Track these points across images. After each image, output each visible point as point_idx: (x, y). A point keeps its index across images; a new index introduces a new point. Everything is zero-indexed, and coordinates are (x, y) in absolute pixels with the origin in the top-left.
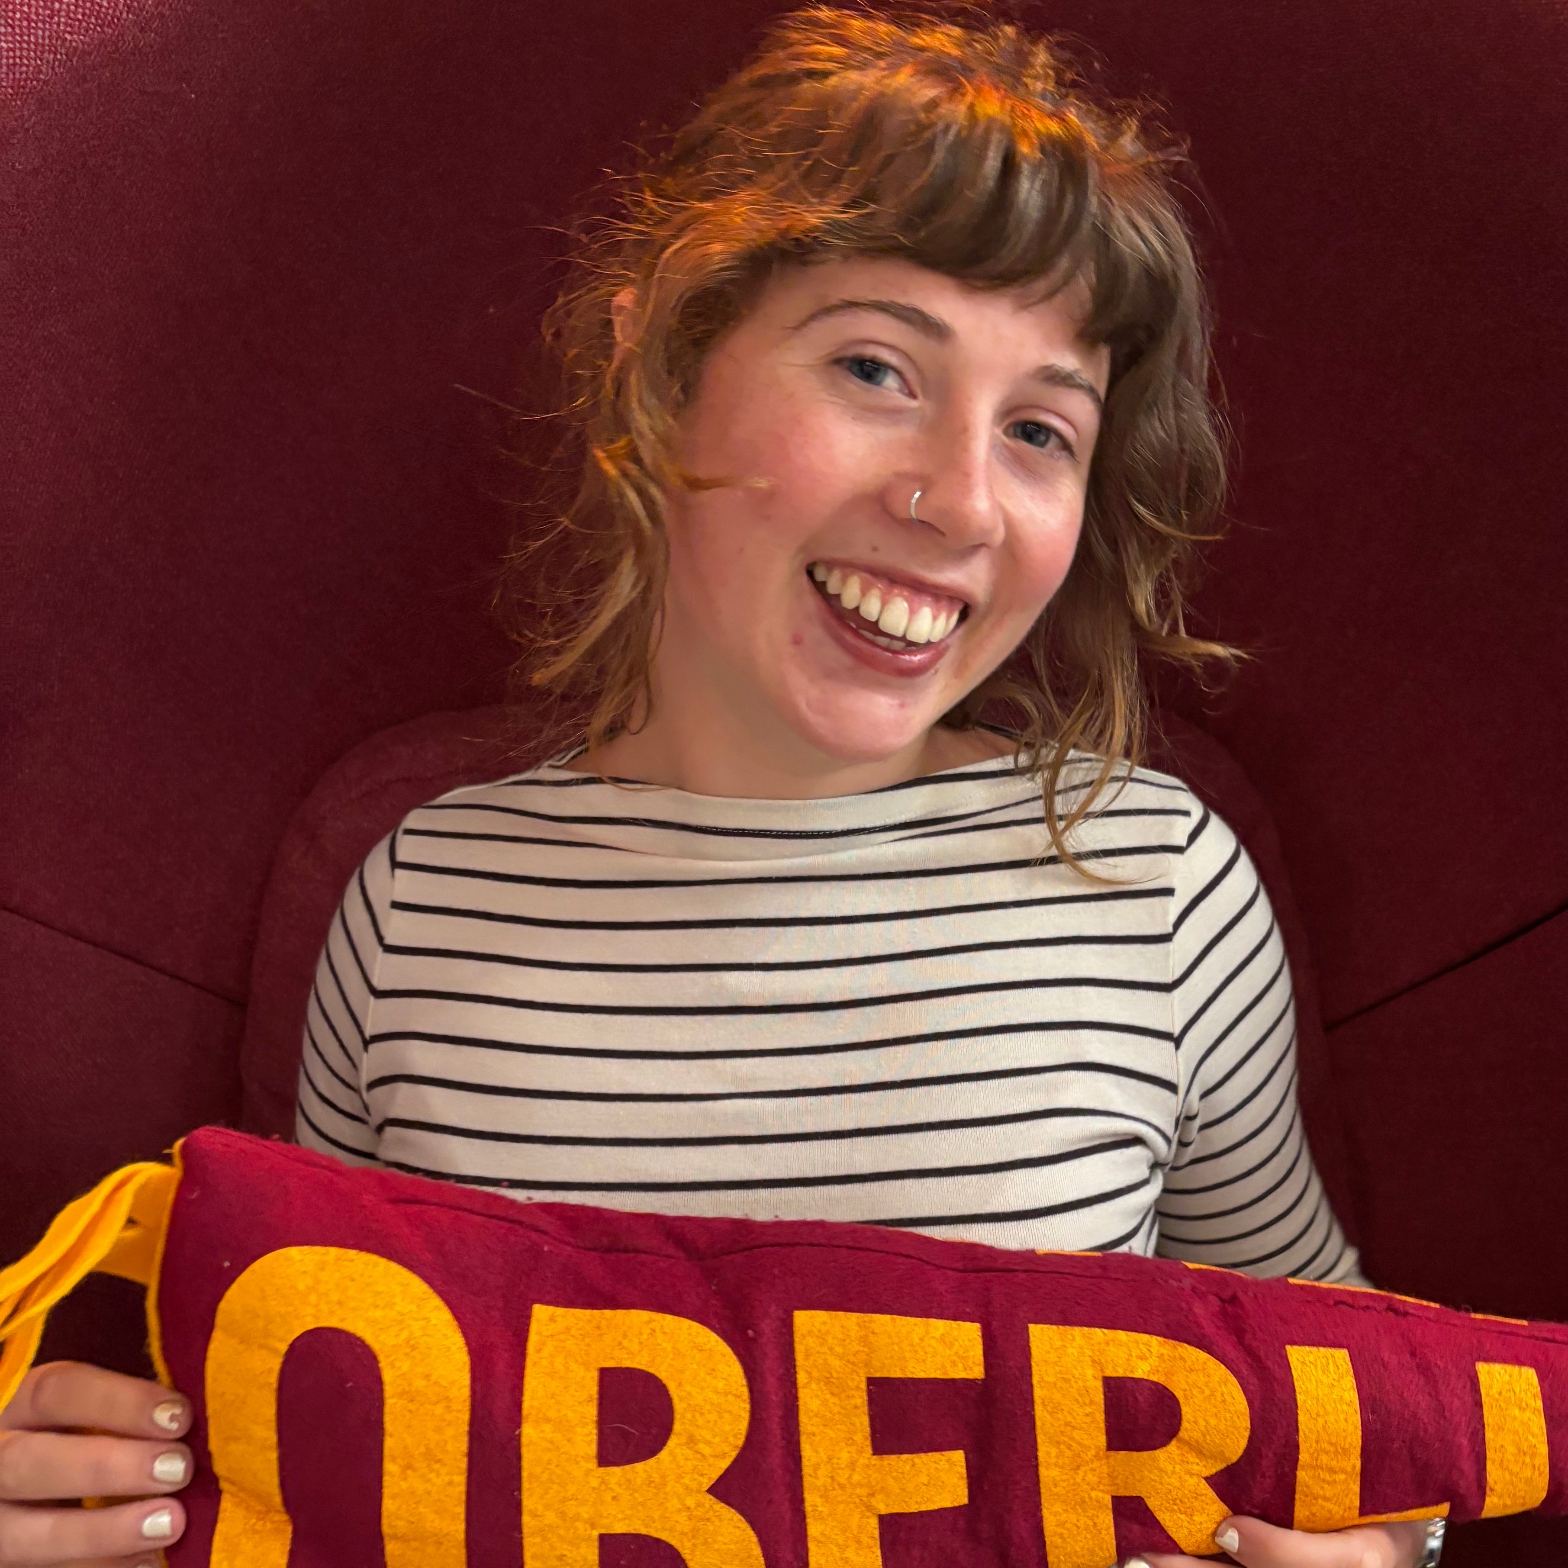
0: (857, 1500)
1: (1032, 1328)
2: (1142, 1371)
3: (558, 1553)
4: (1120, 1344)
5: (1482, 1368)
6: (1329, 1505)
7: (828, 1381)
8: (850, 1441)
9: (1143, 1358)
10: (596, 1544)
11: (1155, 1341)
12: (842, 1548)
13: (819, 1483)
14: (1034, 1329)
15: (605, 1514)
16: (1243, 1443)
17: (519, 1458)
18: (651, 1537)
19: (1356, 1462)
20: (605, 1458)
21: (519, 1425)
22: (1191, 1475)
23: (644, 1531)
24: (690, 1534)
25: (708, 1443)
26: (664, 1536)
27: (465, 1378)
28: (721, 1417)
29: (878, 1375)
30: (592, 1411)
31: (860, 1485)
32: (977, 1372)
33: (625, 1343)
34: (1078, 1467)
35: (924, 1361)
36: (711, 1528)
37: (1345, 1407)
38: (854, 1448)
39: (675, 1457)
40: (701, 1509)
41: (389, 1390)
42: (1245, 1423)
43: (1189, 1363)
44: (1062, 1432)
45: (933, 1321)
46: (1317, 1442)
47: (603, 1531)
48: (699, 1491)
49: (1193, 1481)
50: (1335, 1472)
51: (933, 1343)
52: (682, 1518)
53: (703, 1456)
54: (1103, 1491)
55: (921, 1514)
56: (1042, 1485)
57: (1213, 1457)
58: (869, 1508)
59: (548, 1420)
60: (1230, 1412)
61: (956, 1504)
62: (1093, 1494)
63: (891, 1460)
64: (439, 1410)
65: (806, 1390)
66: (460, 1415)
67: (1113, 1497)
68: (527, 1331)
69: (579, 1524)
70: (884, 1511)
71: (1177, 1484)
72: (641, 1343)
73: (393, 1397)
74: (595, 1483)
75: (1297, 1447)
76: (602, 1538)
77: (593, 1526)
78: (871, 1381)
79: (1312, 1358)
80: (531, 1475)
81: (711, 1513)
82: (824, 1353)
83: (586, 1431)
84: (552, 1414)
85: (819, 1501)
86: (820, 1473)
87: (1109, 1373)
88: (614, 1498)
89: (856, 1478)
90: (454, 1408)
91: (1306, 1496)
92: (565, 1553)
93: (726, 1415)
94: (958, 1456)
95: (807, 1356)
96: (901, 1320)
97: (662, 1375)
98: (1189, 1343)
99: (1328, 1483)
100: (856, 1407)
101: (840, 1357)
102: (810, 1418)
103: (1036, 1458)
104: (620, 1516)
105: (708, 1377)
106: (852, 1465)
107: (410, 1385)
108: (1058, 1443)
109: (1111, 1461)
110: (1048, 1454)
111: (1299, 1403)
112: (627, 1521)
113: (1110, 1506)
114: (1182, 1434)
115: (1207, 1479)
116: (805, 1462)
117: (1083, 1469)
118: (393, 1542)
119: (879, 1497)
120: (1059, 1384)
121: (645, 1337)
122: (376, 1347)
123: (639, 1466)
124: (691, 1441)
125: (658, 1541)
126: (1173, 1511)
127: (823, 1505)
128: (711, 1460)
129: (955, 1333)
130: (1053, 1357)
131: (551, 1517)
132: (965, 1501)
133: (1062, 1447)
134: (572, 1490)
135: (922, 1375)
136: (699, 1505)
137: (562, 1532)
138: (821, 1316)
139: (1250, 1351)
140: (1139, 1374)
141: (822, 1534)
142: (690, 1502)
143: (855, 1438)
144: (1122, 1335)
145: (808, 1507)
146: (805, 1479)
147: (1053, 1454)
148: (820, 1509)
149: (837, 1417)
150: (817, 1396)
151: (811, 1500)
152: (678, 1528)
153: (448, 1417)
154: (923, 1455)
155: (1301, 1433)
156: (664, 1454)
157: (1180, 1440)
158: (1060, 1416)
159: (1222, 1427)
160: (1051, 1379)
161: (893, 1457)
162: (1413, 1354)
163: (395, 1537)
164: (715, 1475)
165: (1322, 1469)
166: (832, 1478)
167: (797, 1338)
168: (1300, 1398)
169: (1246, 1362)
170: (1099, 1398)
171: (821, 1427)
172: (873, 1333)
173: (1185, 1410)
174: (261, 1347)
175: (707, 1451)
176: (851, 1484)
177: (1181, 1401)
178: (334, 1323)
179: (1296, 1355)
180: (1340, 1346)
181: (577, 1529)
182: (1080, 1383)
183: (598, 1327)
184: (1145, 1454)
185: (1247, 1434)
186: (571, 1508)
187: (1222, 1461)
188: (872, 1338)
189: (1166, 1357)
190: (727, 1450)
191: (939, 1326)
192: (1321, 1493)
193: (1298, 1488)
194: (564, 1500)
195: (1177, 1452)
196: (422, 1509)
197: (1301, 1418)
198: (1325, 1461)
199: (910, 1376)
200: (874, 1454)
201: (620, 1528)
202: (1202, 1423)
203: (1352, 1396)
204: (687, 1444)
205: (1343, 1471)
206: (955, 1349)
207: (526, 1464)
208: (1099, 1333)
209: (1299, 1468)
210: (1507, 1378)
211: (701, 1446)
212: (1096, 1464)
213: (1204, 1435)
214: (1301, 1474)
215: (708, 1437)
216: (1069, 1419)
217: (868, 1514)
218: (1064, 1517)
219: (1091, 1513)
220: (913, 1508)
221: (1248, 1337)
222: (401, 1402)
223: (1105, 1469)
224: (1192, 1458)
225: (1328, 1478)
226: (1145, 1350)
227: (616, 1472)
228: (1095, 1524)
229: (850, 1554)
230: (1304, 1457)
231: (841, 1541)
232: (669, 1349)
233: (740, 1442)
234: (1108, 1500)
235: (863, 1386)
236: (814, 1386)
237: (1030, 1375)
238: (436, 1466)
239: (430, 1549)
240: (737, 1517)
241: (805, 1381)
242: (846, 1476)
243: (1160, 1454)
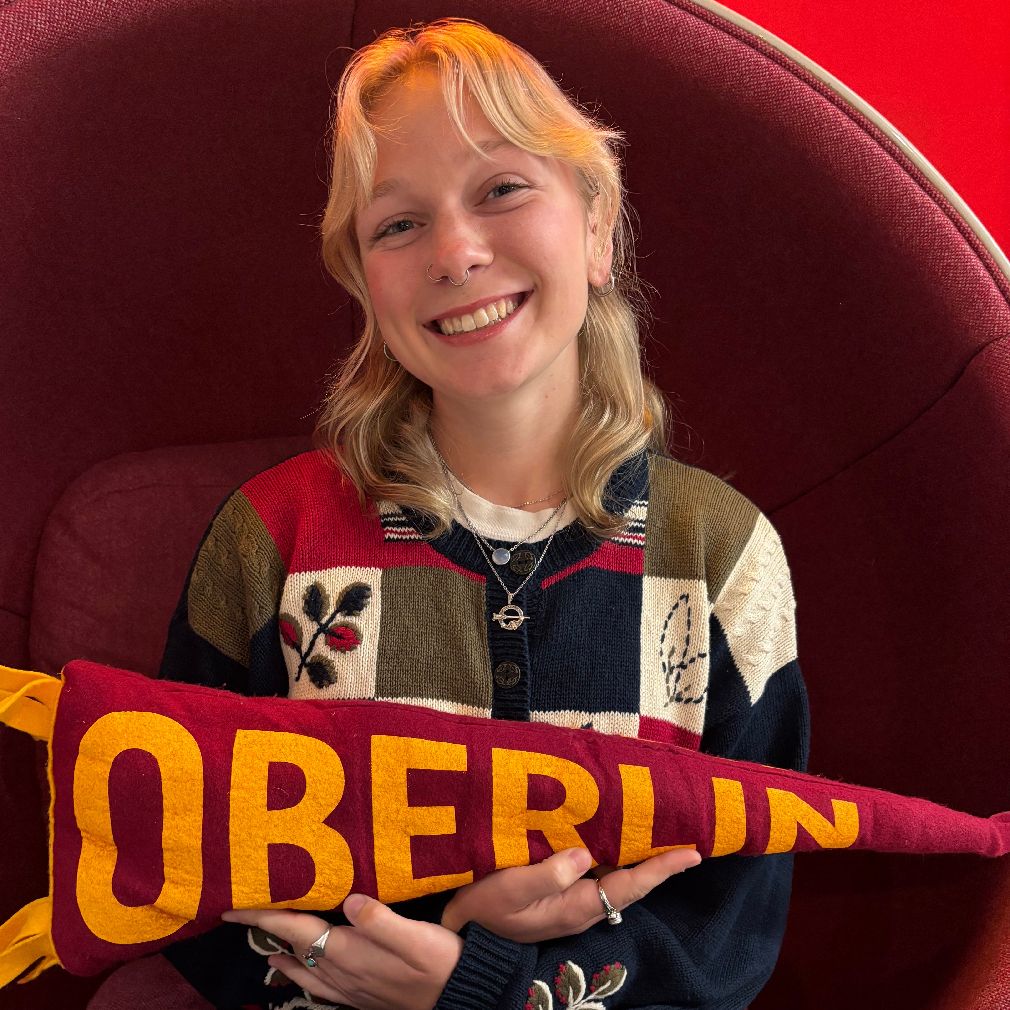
0: (400, 828)
1: (493, 749)
2: (547, 772)
3: (247, 854)
4: (537, 759)
5: (715, 780)
6: (637, 843)
7: (387, 770)
8: (397, 799)
9: (548, 766)
10: (267, 849)
11: (554, 758)
12: (392, 852)
13: (381, 819)
14: (495, 750)
15: (271, 834)
16: (595, 810)
17: (228, 806)
18: (295, 845)
19: (651, 822)
20: (272, 805)
21: (229, 790)
22: (568, 824)
23: (290, 842)
24: (314, 844)
25: (324, 799)
26: (300, 845)
27: (199, 769)
28: (330, 786)
29: (412, 768)
30: (265, 783)
31: (401, 821)
32: (464, 768)
33: (283, 750)
34: (512, 817)
35: (437, 761)
36: (325, 840)
37: (646, 795)
38: (399, 802)
39: (306, 806)
40: (320, 831)
41: (163, 777)
42: (596, 800)
43: (571, 770)
44: (506, 800)
45: (442, 743)
46: (632, 811)
47: (270, 843)
48: (318, 822)
49: (568, 826)
50: (640, 827)
51: (442, 753)
52: (310, 835)
53: (321, 804)
54: (523, 828)
55: (432, 837)
56: (493, 826)
57: (580, 816)
58: (405, 832)
59: (243, 788)
60: (590, 795)
61: (450, 833)
62: (518, 829)
63: (417, 809)
64: (189, 785)
65: (376, 774)
66: (199, 787)
67: (527, 830)
68: (233, 743)
69: (257, 839)
70: (413, 834)
71: (560, 827)
72: (291, 750)
73: (165, 780)
74: (266, 818)
75: (622, 814)
76: (269, 845)
77: (265, 840)
78: (409, 771)
79: (631, 770)
80: (234, 815)
81: (325, 833)
82: (386, 756)
83: (261, 792)
84: (245, 785)
85: (380, 829)
86: (381, 815)
87: (531, 772)
88: (275, 826)
89: (399, 818)
90: (196, 783)
91: (626, 840)
92: (250, 854)
93: (333, 785)
94: (451, 809)
95: (377, 757)
96: (427, 742)
97: (301, 766)
98: (571, 760)
99: (637, 832)
100: (401, 783)
101: (393, 758)
102: (377, 788)
103: (492, 812)
104: (278, 835)
105: (324, 766)
106: (398, 811)
107: (174, 774)
108: (503, 805)
109: (529, 814)
110: (498, 810)
111: (624, 792)
112: (282, 838)
113: (526, 834)
114: (565, 804)
115: (576, 827)
116: (374, 809)
117: (514, 818)
118: (167, 852)
119: (411, 827)
120: (506, 776)
121: (293, 747)
122: (157, 756)
123: (288, 810)
124: (315, 797)
125: (298, 848)
126: (556, 839)
127: (382, 831)
128: (325, 807)
129: (454, 749)
130: (503, 763)
131: (243, 836)
132: (454, 832)
133: (505, 807)
134: (254, 822)
135: (436, 768)
136: (319, 829)
137: (249, 843)
138: (386, 738)
139: (600, 765)
140: (545, 774)
141: (382, 845)
142: (314, 828)
143: (400, 798)
144: (538, 755)
145: (375, 832)
146: (374, 818)
147: (501, 811)
148: (381, 832)
149: (391, 788)
150: (381, 777)
151: (377, 828)
152: (308, 840)
153: (193, 788)
154: (433, 807)
155: (624, 807)
156: (301, 804)
157: (564, 807)
158: (505, 792)
159: (586, 802)
160: (502, 774)
161: (419, 808)
162: (681, 771)
163: (168, 850)
164: (327, 814)
165: (634, 825)
166: (387, 817)
167: (372, 748)
168: (624, 789)
169: (598, 770)
170: (526, 784)
171: (383, 793)
172: (412, 747)
173: (568, 792)
174: (101, 760)
175: (323, 802)
176: (397, 820)
177: (566, 788)
178: (136, 746)
179: (623, 768)
180: (645, 766)
181: (256, 842)
182: (517, 777)
183: (269, 741)
184: (546, 812)
185: (597, 806)
186: (254, 831)
187: (584, 819)
188: (411, 749)
189: (559, 767)
190: (333, 802)
191: (445, 745)
192: (633, 837)
193: (623, 836)
194: (250, 827)
195: (562, 812)
196: (181, 835)
197: (624, 799)
198: (635, 822)
199: (430, 769)
200: (409, 806)
201: (278, 841)
202: (575, 799)
203: (651, 790)
204: (313, 799)
205: (644, 826)
206: (453, 757)
207: (231, 809)
208: (526, 754)
209: (623, 825)
210: (727, 785)
211: (320, 800)
212: (521, 815)
213: (576, 805)
214: (624, 828)
215: (324, 796)
216: (510, 794)
217: (404, 835)
218: (503, 841)
219: (516, 838)
220: (428, 833)
221: (601, 760)
222: (170, 782)
223: (525, 818)
224: (569, 815)
225: (637, 829)
226: (549, 763)
227: (277, 813)
228: (519, 843)
229: (395, 855)
230: (625, 819)
231: (391, 849)
232: (305, 753)
233: (340, 799)
234: (524, 831)
235: (405, 773)
236: (380, 771)
237: (492, 771)
238: (188, 813)
239: (185, 855)
240: (338, 835)
241: (376, 769)
242: (395, 816)
243: (554, 813)
